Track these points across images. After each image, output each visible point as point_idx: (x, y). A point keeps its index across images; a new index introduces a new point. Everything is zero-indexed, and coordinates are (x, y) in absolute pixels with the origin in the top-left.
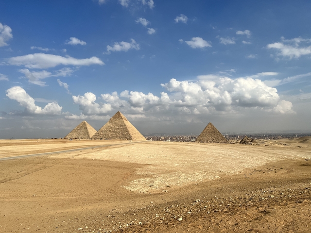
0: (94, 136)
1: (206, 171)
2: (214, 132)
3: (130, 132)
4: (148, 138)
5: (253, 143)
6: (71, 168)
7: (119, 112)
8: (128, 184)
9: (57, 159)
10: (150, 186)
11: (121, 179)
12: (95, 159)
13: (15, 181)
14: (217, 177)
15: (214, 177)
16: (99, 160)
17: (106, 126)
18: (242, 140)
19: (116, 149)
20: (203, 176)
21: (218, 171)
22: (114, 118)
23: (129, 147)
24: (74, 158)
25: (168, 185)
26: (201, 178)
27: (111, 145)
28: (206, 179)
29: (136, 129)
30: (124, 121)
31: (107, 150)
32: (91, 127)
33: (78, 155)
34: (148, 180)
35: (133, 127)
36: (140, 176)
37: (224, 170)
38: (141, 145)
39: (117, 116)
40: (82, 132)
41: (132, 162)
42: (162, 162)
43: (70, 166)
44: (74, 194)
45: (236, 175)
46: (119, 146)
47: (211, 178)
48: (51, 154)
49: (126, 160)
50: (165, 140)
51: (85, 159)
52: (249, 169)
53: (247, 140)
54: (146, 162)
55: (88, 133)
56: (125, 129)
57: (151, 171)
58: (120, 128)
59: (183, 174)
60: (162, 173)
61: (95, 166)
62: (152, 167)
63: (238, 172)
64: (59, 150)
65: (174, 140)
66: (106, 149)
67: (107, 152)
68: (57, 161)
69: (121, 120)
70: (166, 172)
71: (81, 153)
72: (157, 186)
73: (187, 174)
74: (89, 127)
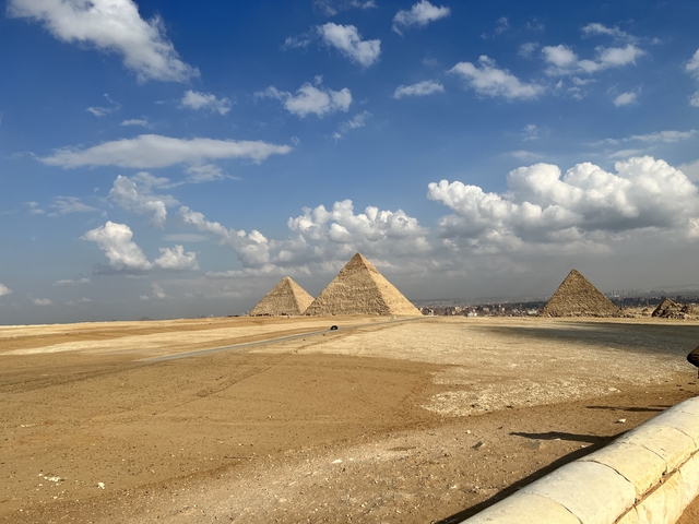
0: (310, 308)
1: (583, 378)
2: (586, 291)
3: (385, 298)
4: (425, 309)
5: (686, 316)
6: (304, 371)
7: (358, 255)
8: (428, 402)
9: (270, 356)
10: (473, 406)
11: (409, 392)
12: (341, 355)
13: (221, 393)
14: (612, 389)
15: (606, 389)
16: (349, 357)
17: (332, 285)
18: (659, 309)
19: (370, 335)
20: (581, 389)
21: (613, 377)
22: (349, 267)
23: (395, 329)
24: (299, 352)
25: (508, 404)
26: (575, 391)
27: (356, 327)
28: (589, 394)
29: (397, 292)
30: (371, 273)
31: (353, 337)
32: (302, 290)
33: (303, 347)
34: (464, 394)
35: (391, 287)
36: (444, 388)
37: (626, 377)
38: (418, 325)
39: (356, 262)
40: (284, 300)
41: (417, 360)
42: (480, 359)
43: (302, 368)
44: (336, 417)
45: (658, 386)
46: (375, 328)
47: (598, 391)
48: (253, 347)
49: (403, 357)
50: (465, 313)
51: (320, 355)
52: (686, 374)
53: (671, 309)
54: (447, 361)
55: (295, 301)
56: (374, 291)
57: (462, 378)
58: (362, 288)
59: (534, 385)
60: (489, 383)
61: (347, 367)
62: (461, 369)
63: (661, 379)
64: (260, 339)
65: (486, 313)
66: (349, 334)
67: (356, 340)
68: (270, 359)
69: (364, 271)
70: (496, 381)
71: (305, 343)
72: (488, 407)
73: (542, 383)
74: (296, 289)
